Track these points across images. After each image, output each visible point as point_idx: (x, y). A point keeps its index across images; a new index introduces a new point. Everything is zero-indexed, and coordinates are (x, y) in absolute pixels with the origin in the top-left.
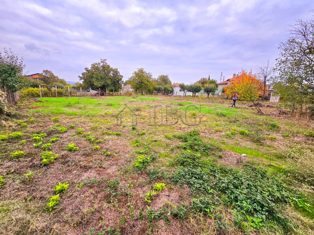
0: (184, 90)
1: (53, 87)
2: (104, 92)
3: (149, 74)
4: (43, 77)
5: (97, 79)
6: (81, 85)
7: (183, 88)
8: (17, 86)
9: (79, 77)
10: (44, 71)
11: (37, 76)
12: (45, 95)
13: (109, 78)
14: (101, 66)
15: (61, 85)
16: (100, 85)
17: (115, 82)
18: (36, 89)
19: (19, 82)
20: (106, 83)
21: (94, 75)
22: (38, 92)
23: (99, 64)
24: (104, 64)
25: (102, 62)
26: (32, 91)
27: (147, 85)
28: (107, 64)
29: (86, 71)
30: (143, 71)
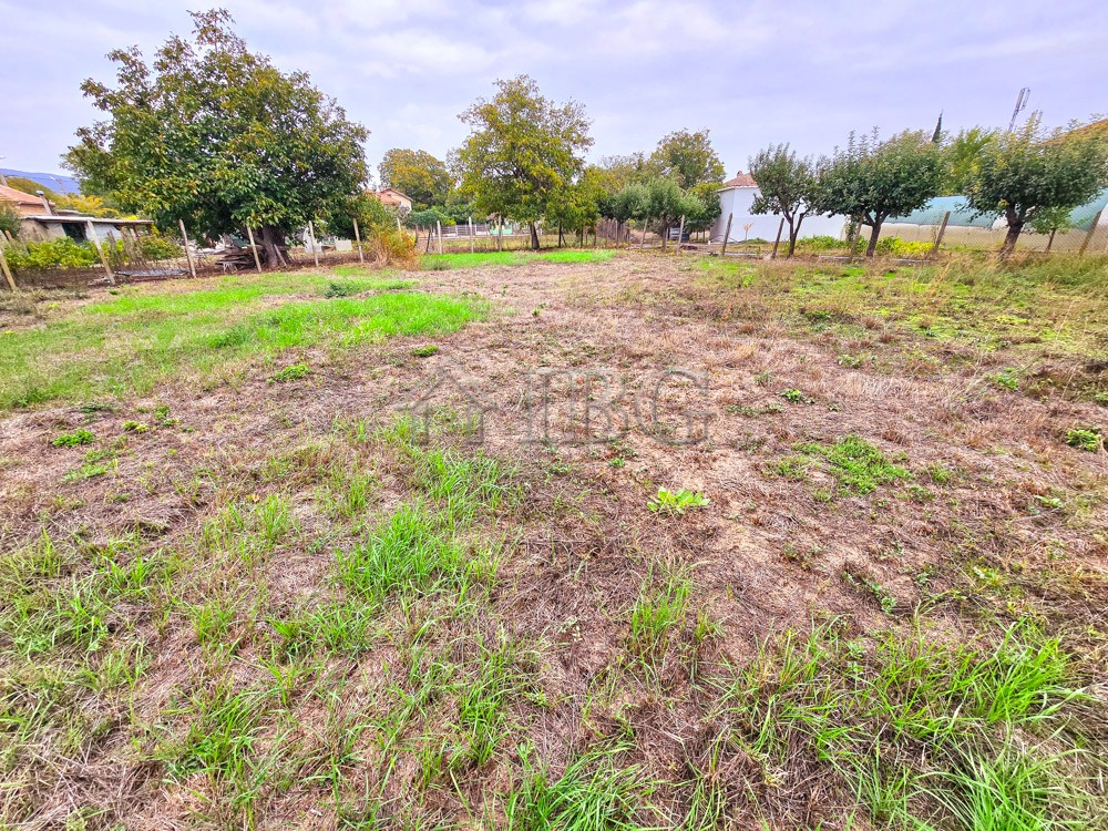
0: (786, 204)
3: (567, 113)
7: (779, 184)
30: (532, 96)
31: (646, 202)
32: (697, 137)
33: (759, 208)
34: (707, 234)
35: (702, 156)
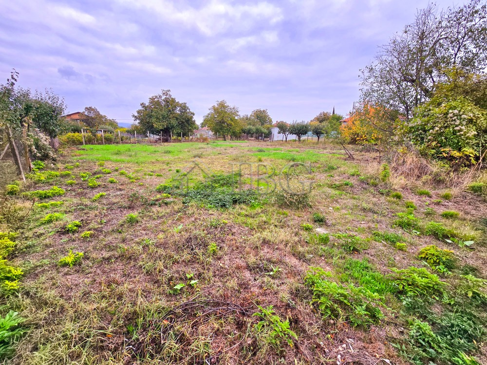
0: (284, 132)
1: (99, 132)
2: (168, 137)
3: (234, 108)
4: (85, 118)
5: (157, 118)
6: (136, 127)
7: (283, 128)
8: (57, 130)
9: (134, 116)
10: (86, 108)
11: (77, 117)
12: (89, 141)
13: (174, 117)
14: (164, 101)
15: (110, 128)
16: (161, 128)
17: (183, 122)
18: (77, 134)
19: (60, 126)
20: (170, 124)
21: (153, 113)
22: (80, 138)
23: (160, 97)
24: (167, 96)
25: (164, 94)
26: (73, 136)
27: (231, 125)
28: (172, 97)
29: (143, 107)
30: (225, 105)
31: (254, 130)
32: (264, 111)
33: (279, 133)
34: (269, 139)
35: (266, 116)
